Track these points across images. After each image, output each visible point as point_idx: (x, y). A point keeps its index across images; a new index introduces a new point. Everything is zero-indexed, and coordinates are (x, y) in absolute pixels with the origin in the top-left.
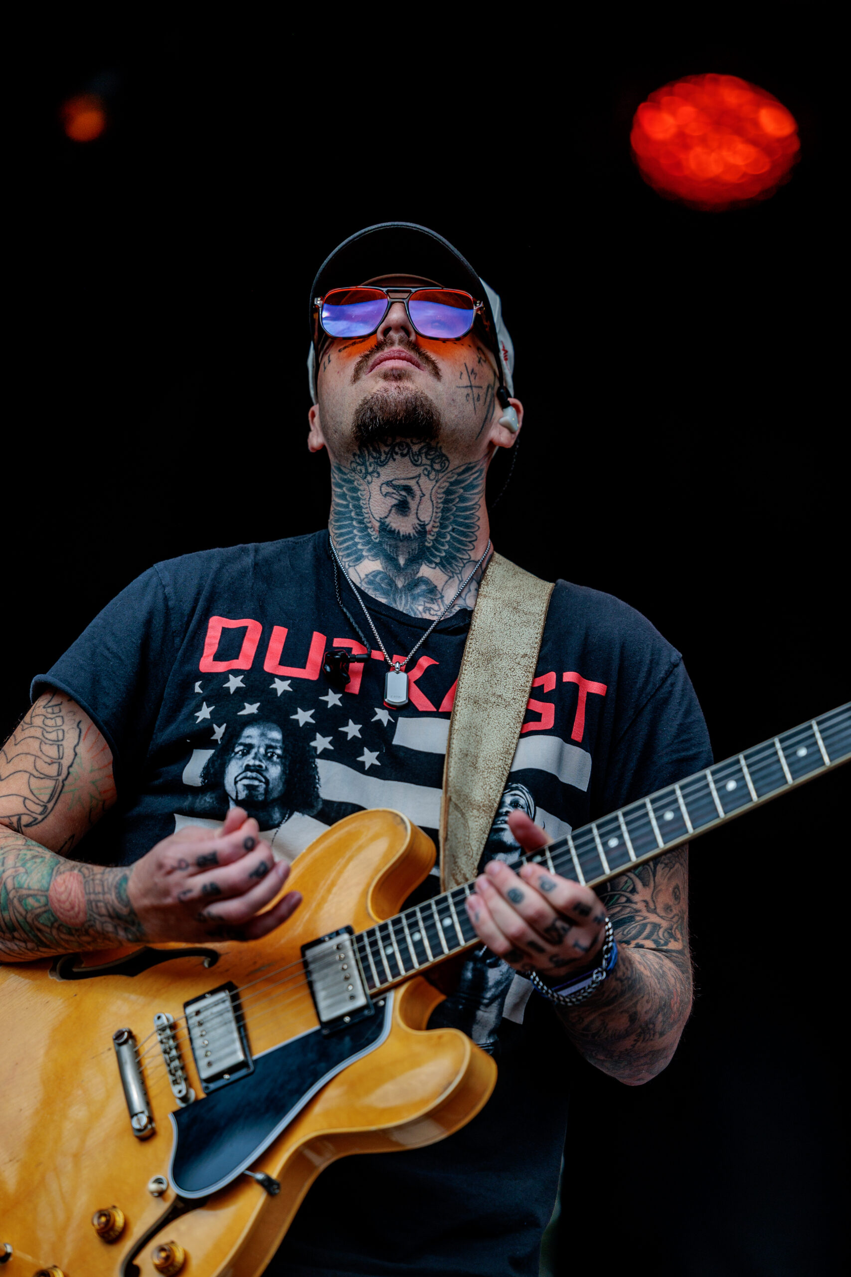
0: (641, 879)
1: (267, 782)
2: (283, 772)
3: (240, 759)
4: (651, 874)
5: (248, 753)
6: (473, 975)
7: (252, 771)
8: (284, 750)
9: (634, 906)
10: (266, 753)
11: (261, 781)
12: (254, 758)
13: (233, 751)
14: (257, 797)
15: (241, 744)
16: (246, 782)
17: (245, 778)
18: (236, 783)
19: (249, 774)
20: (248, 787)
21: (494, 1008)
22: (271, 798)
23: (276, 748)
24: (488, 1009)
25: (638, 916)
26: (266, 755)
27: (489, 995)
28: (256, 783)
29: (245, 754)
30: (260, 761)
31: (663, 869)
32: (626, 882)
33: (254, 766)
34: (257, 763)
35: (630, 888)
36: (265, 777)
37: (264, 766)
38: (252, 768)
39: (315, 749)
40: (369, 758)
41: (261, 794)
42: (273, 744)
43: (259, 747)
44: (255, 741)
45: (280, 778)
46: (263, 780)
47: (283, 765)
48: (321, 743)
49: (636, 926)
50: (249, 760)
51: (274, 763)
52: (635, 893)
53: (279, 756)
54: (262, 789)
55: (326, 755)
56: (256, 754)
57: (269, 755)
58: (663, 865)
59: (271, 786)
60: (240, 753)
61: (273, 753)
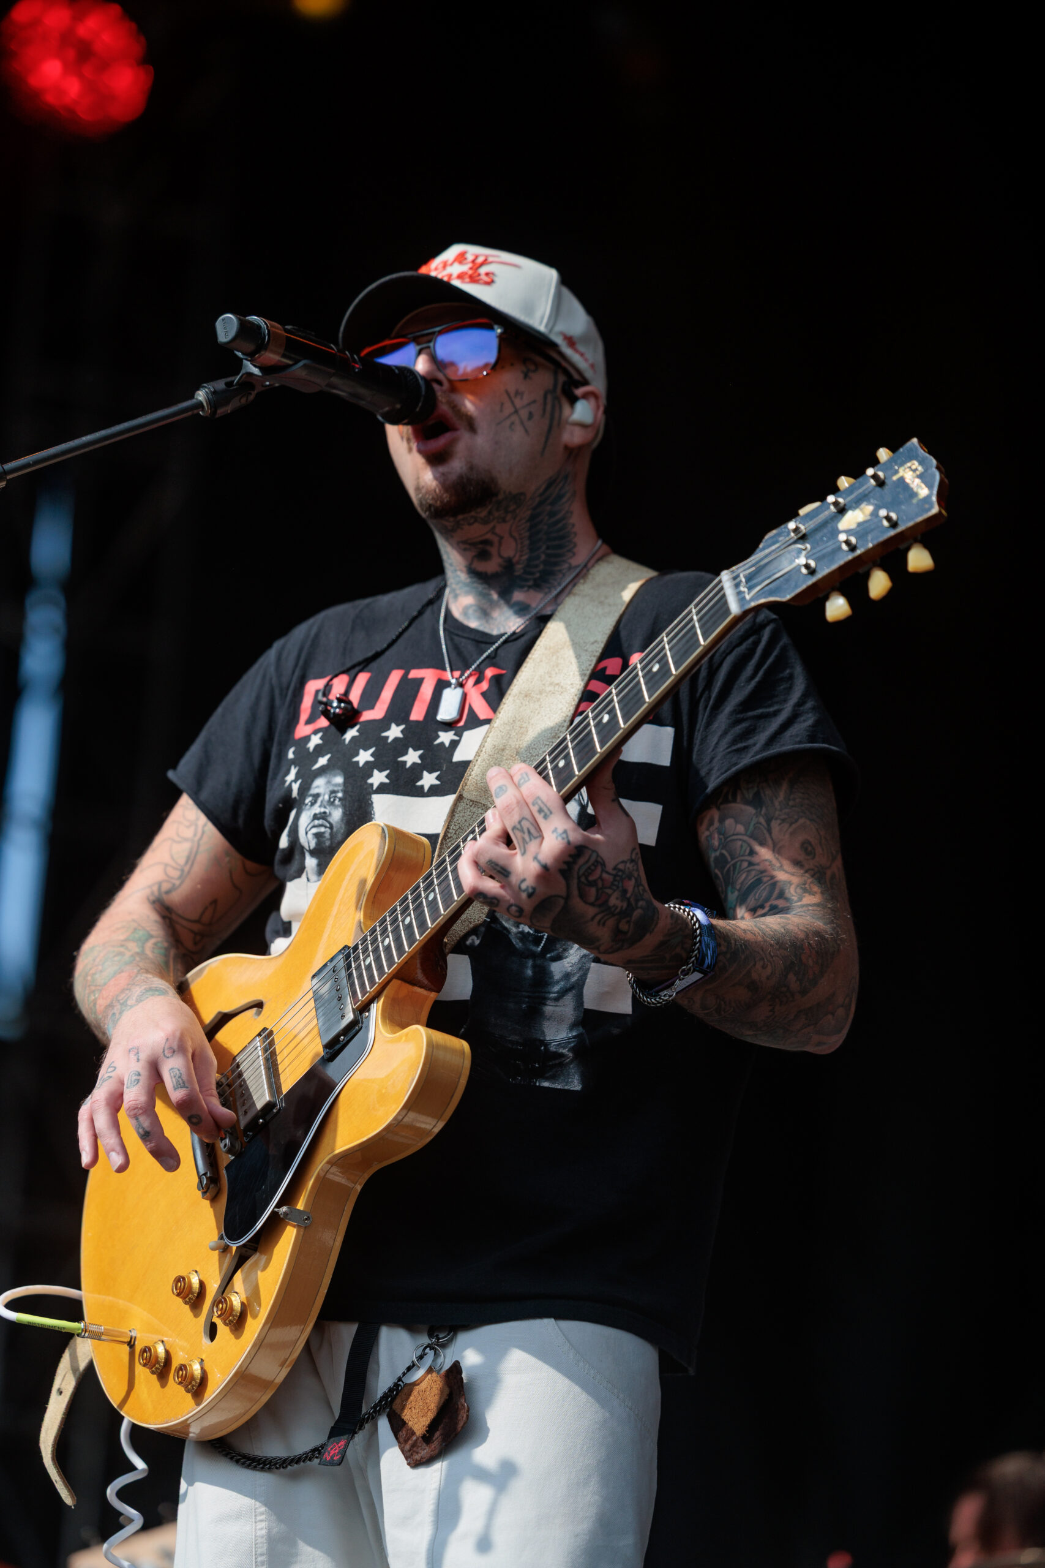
0: (755, 839)
1: (331, 827)
2: (344, 814)
3: (309, 809)
4: (765, 831)
5: (316, 802)
6: (534, 972)
7: (318, 819)
8: (345, 792)
9: (756, 867)
10: (330, 798)
11: (326, 827)
12: (320, 806)
13: (304, 803)
14: (325, 844)
15: (311, 795)
16: (315, 830)
17: (314, 826)
18: (307, 833)
19: (316, 822)
20: (318, 836)
21: (569, 1000)
22: (336, 841)
23: (338, 792)
24: (561, 1003)
25: (765, 876)
26: (329, 800)
27: (556, 988)
28: (322, 829)
29: (313, 804)
30: (325, 807)
31: (780, 824)
32: (742, 846)
33: (320, 813)
34: (323, 810)
35: (748, 851)
36: (330, 823)
37: (327, 811)
38: (319, 816)
39: (372, 785)
40: (429, 780)
41: (328, 839)
42: (336, 789)
43: (324, 795)
44: (320, 790)
45: (342, 820)
46: (328, 825)
47: (344, 806)
48: (378, 778)
49: (765, 888)
50: (317, 809)
51: (336, 807)
52: (754, 855)
53: (340, 799)
54: (327, 835)
55: (383, 789)
56: (322, 802)
57: (332, 800)
58: (779, 821)
59: (335, 829)
60: (310, 804)
61: (335, 797)
